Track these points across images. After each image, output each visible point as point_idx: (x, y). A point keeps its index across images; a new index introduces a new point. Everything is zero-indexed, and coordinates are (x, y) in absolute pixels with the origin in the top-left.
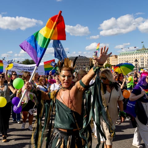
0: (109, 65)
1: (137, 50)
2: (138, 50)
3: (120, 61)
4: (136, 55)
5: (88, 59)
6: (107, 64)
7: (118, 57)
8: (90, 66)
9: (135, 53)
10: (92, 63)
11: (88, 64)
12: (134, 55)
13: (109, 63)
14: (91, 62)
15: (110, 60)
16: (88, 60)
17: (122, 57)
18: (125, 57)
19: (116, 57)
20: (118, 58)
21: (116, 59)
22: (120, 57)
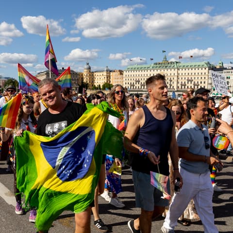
0: (110, 85)
1: (154, 64)
2: (156, 64)
3: (127, 80)
4: (152, 71)
5: (76, 74)
6: (106, 83)
7: (125, 73)
8: (79, 85)
9: (151, 67)
10: (83, 80)
11: (77, 83)
12: (149, 71)
13: (110, 82)
14: (81, 79)
15: (111, 78)
16: (76, 77)
17: (130, 73)
18: (135, 73)
19: (121, 72)
20: (124, 76)
21: (120, 76)
22: (127, 73)
